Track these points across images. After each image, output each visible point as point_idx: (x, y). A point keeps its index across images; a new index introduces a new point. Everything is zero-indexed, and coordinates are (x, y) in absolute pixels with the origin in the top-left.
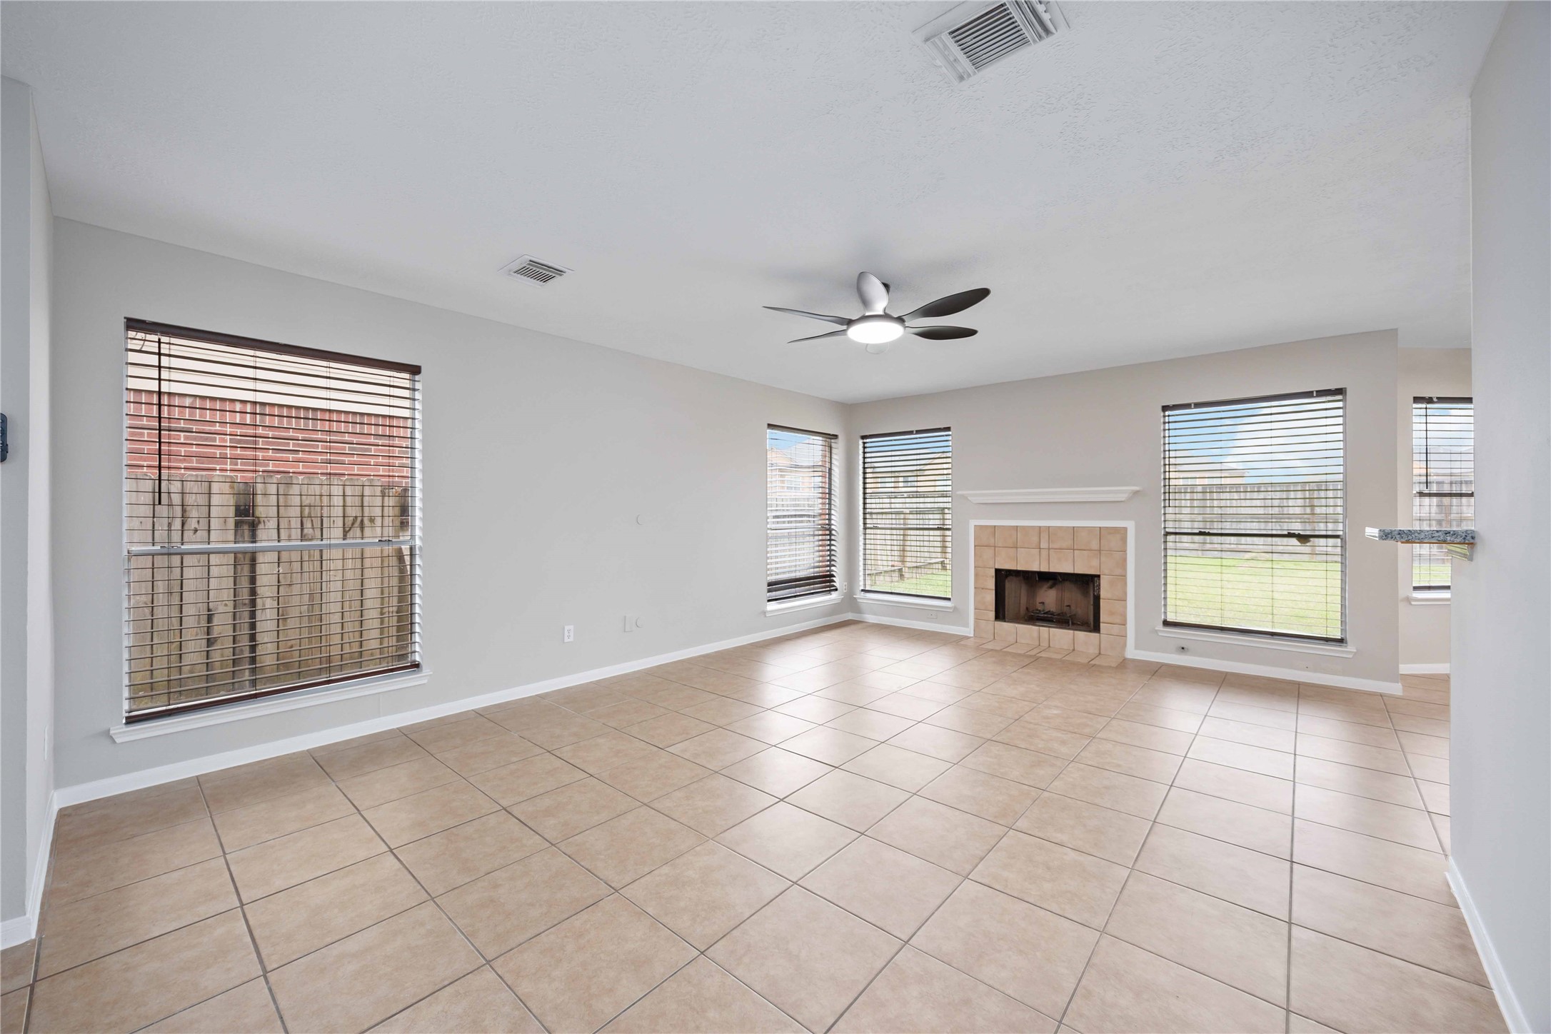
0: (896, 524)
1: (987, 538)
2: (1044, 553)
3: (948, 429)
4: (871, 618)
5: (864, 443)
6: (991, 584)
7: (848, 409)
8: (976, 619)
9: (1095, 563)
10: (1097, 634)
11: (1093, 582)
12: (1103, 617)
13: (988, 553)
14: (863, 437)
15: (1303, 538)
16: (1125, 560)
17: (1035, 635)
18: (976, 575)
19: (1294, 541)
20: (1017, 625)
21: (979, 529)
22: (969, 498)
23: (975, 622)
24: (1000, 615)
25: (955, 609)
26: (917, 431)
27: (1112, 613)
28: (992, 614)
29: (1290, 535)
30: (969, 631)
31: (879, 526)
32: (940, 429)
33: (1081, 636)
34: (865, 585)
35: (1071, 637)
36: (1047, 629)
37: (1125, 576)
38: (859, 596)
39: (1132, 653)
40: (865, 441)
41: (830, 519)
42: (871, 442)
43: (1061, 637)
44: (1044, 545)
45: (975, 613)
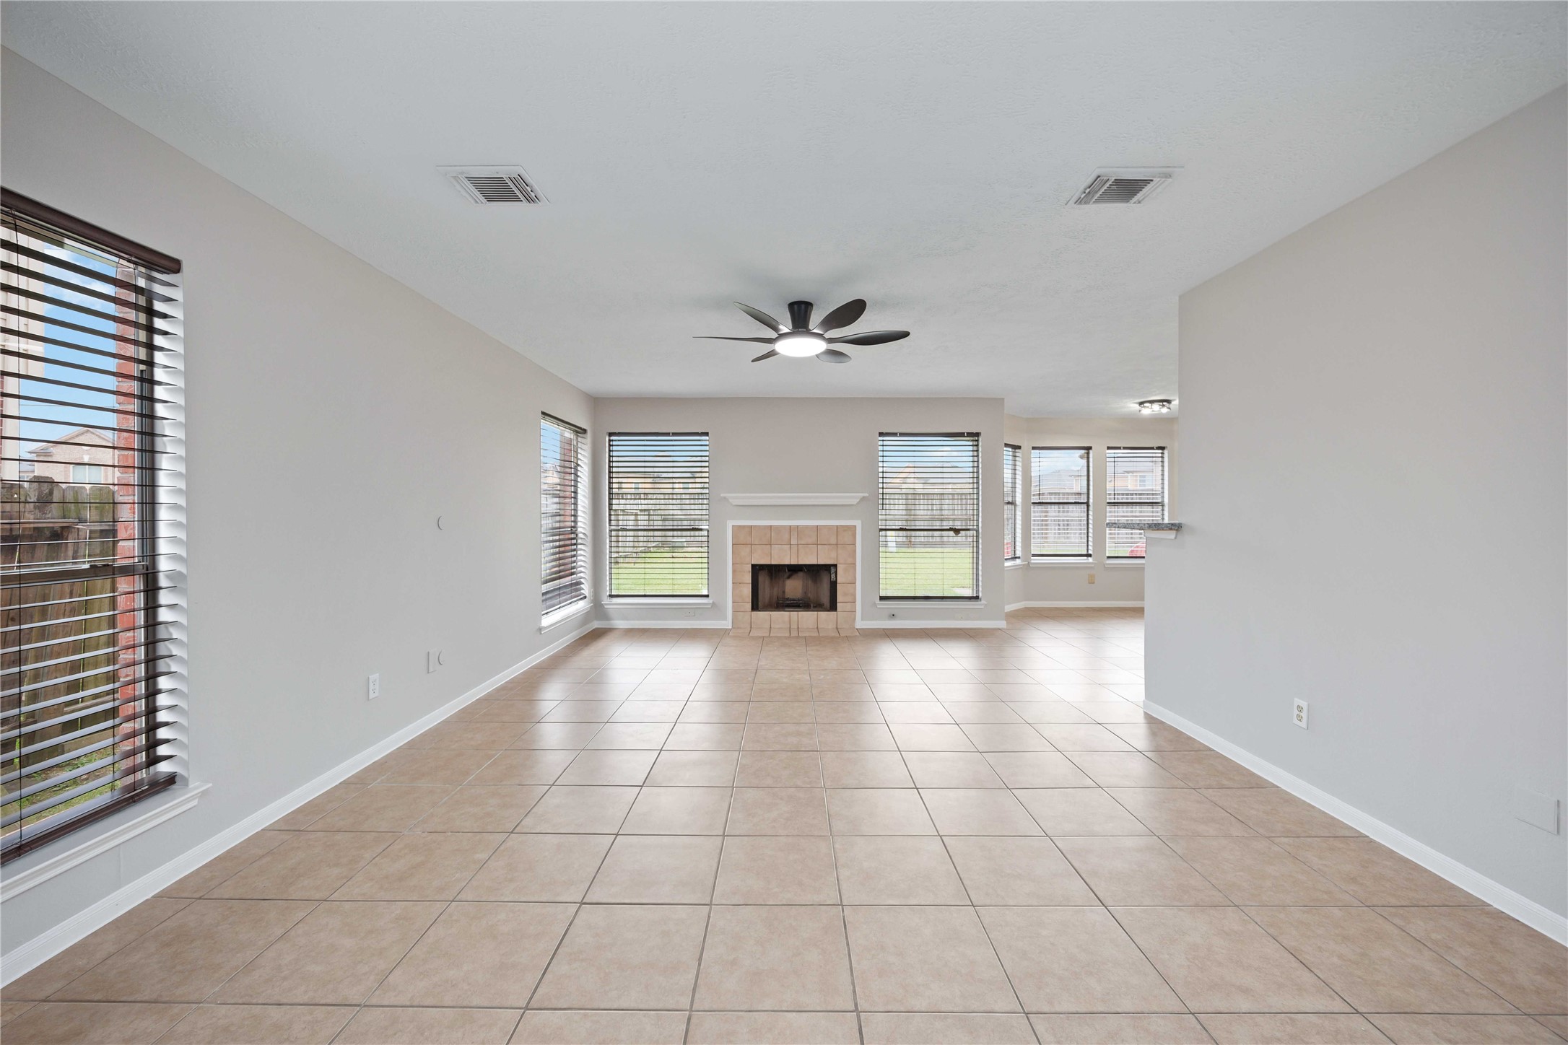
0: (649, 526)
1: (744, 537)
2: (794, 548)
3: (707, 434)
4: (620, 624)
5: (610, 441)
6: (748, 578)
7: (597, 403)
8: (734, 611)
9: (833, 554)
10: (835, 613)
11: (833, 570)
12: (839, 598)
13: (745, 551)
14: (611, 434)
15: (957, 531)
16: (855, 551)
17: (786, 619)
18: (734, 571)
19: (952, 533)
20: (771, 613)
21: (737, 529)
22: (731, 500)
23: (733, 615)
24: (755, 607)
25: (713, 604)
26: (673, 433)
27: (845, 594)
28: (749, 606)
29: (951, 529)
30: (727, 624)
31: (628, 528)
32: (698, 433)
33: (823, 615)
34: (611, 590)
35: (816, 616)
36: (796, 613)
37: (855, 564)
38: (606, 601)
39: (860, 624)
40: (612, 438)
41: (575, 522)
42: (619, 440)
43: (807, 618)
44: (794, 541)
45: (733, 606)
